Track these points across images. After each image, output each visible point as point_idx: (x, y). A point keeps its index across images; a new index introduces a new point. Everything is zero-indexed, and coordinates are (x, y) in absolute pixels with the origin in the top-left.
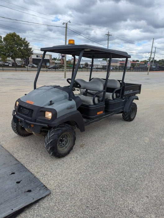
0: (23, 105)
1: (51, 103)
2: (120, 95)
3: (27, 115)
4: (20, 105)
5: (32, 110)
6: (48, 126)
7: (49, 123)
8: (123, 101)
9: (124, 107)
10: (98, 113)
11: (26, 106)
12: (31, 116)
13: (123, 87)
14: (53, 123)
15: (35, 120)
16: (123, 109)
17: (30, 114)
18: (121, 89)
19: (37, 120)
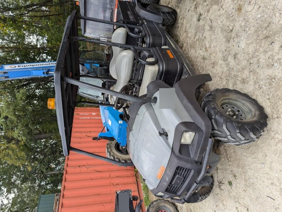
0: (166, 184)
1: (164, 134)
2: (136, 28)
3: (184, 178)
4: (166, 191)
5: (178, 168)
6: (210, 138)
7: (204, 136)
8: (145, 23)
9: (155, 23)
10: (171, 56)
11: (168, 179)
12: (189, 170)
13: (124, 23)
14: (203, 128)
15: (196, 162)
16: (159, 23)
17: (183, 173)
18: (127, 26)
19: (196, 159)
